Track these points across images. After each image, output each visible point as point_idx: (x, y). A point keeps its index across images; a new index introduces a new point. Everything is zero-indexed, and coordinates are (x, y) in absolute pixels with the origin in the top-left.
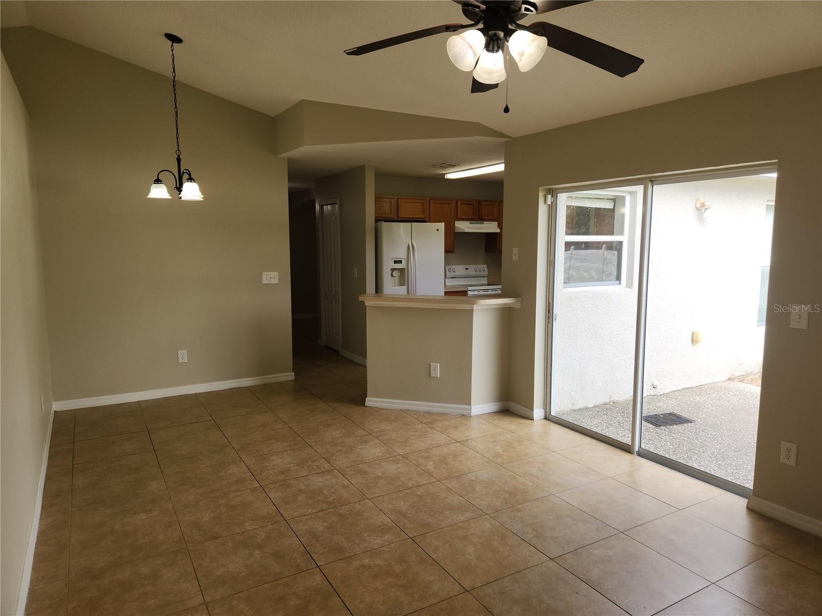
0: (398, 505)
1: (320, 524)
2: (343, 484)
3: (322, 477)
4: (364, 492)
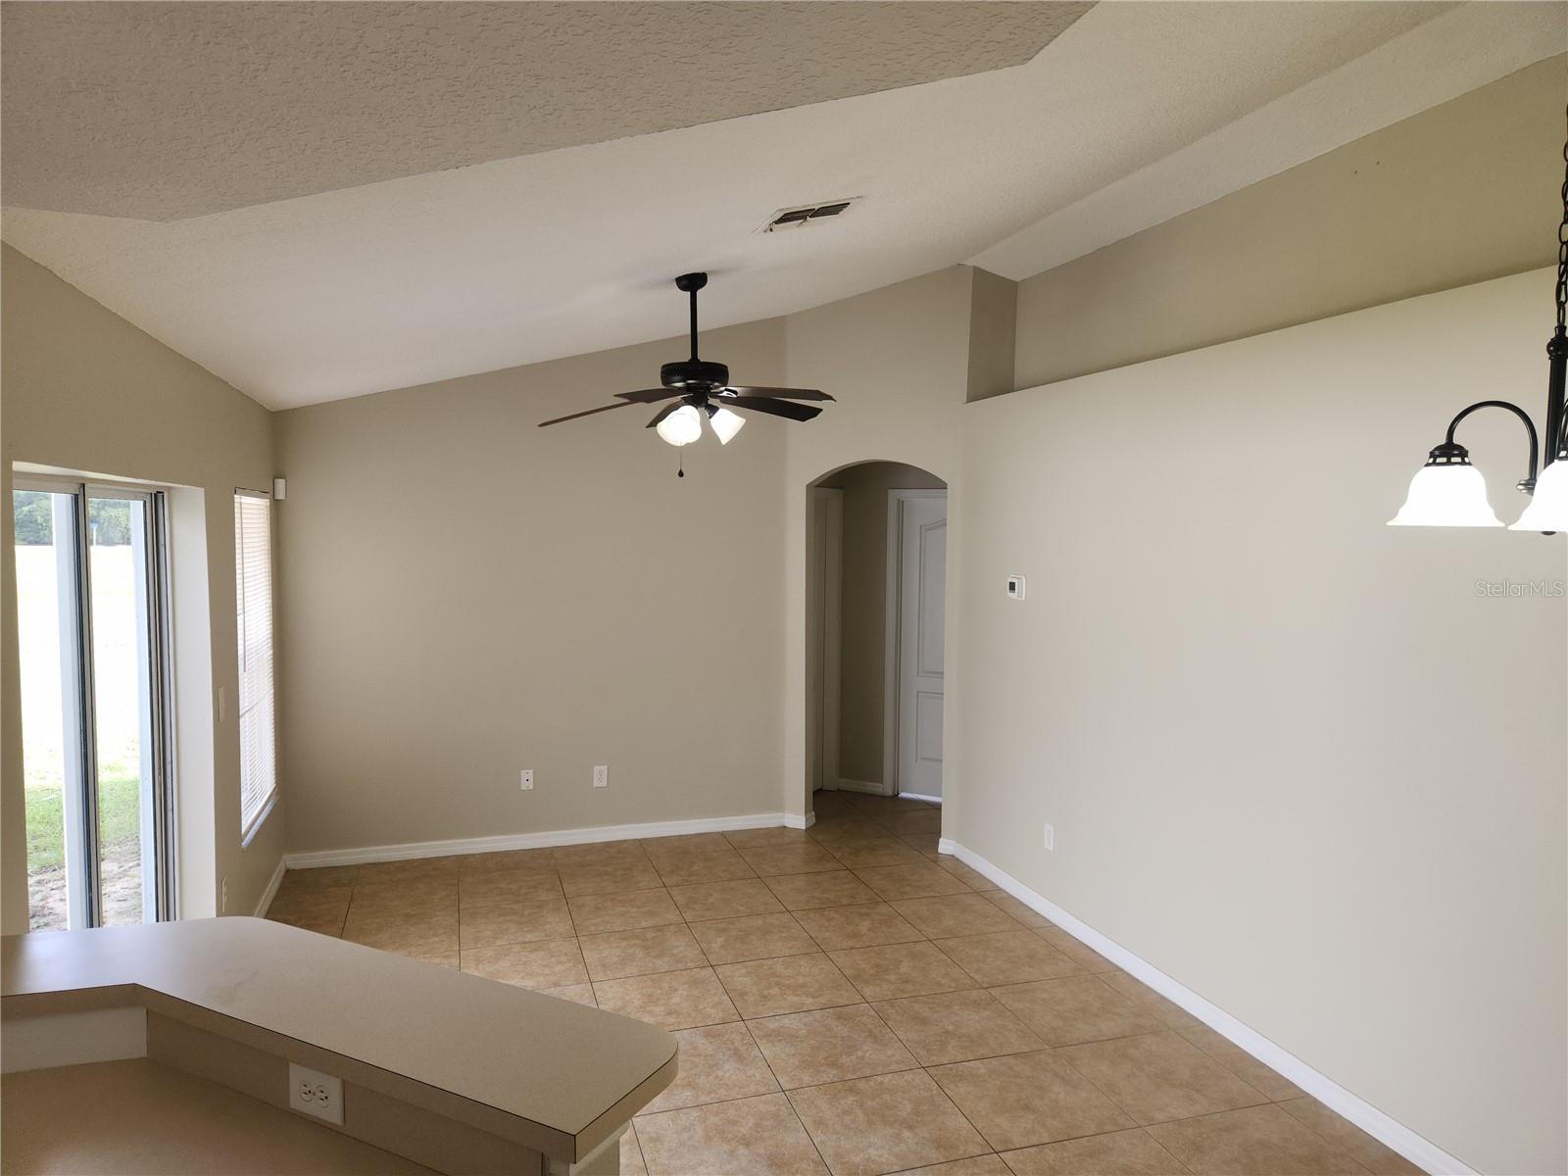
0: (738, 1072)
1: (868, 1054)
2: (825, 1134)
4: (787, 1108)
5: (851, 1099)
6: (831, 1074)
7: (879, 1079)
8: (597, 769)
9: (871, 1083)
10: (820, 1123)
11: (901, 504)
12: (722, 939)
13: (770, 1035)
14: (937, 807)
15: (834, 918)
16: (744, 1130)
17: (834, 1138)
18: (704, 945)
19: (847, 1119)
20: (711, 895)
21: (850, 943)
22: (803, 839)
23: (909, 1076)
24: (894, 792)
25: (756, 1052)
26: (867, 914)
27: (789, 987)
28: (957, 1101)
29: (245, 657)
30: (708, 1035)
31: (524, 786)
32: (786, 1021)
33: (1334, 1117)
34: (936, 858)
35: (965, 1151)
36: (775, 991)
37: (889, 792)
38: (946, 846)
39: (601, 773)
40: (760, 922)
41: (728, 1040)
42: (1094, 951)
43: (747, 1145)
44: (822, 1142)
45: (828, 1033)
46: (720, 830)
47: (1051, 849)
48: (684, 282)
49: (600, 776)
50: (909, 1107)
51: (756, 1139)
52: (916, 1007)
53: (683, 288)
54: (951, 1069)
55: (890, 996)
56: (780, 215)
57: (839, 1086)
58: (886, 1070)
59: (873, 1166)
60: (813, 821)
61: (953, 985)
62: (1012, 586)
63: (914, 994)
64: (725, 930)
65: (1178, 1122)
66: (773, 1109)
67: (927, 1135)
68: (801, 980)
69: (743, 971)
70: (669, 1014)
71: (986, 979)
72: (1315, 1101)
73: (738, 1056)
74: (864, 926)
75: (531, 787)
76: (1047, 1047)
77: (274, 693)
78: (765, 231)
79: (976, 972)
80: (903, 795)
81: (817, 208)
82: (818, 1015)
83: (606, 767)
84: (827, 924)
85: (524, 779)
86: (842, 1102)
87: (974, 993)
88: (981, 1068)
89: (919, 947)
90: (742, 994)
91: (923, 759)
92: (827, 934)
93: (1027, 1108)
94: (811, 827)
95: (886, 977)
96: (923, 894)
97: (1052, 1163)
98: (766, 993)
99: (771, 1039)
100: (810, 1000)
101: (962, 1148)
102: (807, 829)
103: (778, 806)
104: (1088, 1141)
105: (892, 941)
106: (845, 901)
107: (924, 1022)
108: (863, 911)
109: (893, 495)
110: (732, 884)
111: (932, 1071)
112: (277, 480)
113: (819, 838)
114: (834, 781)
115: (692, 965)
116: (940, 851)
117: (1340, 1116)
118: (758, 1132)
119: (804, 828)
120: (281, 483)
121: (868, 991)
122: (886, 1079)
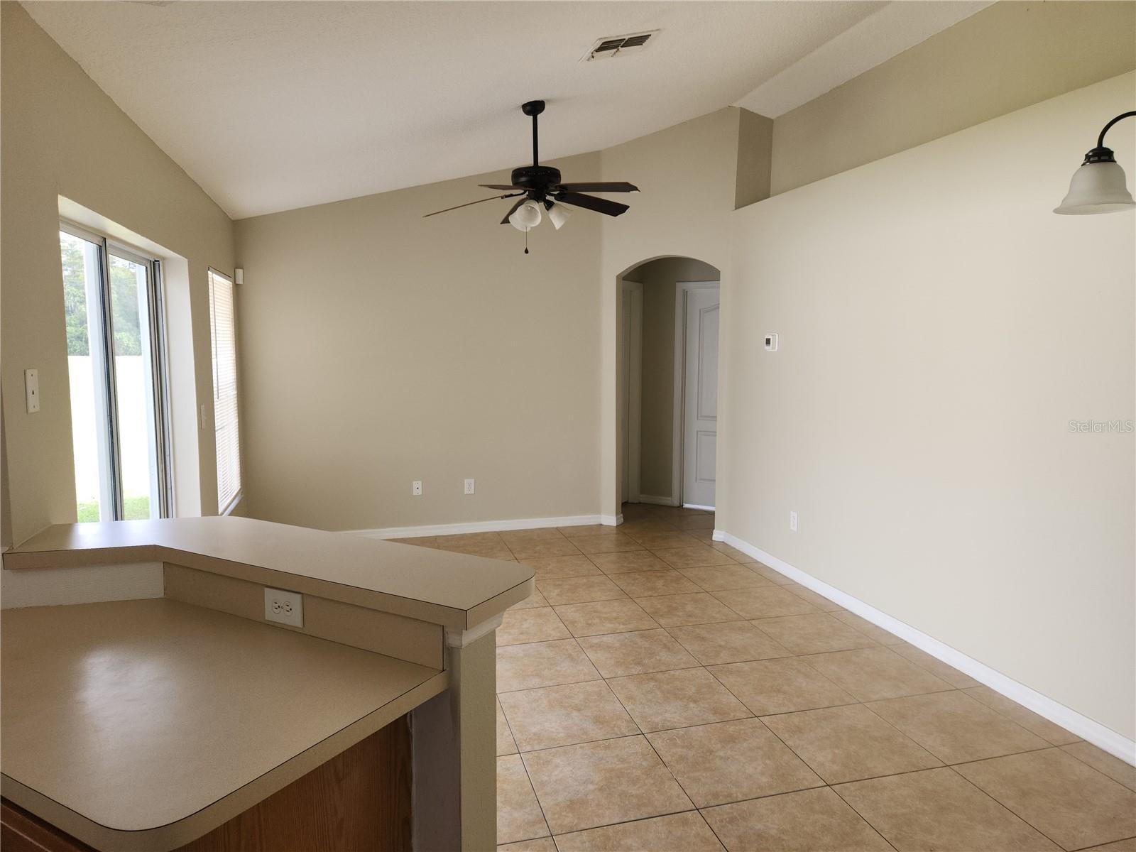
0: (571, 668)
1: (664, 658)
2: (634, 705)
3: (665, 720)
4: (607, 689)
5: (652, 684)
6: (637, 670)
7: (672, 672)
8: (466, 481)
9: (667, 675)
10: (630, 698)
11: (685, 293)
12: (559, 590)
13: (593, 646)
14: (712, 514)
15: (637, 579)
16: (577, 702)
17: (640, 707)
18: (545, 594)
19: (650, 696)
20: (549, 565)
21: (650, 593)
22: (615, 532)
23: (693, 671)
24: (680, 503)
25: (584, 656)
26: (662, 576)
27: (605, 618)
28: (728, 686)
29: (218, 390)
30: (549, 646)
31: (415, 492)
32: (605, 639)
33: (1003, 699)
34: (711, 544)
35: (734, 716)
36: (597, 621)
37: (676, 503)
38: (718, 535)
39: (469, 484)
40: (585, 580)
41: (564, 649)
42: (827, 599)
43: (579, 710)
44: (632, 709)
45: (635, 646)
46: (555, 526)
47: (795, 530)
48: (528, 108)
49: (469, 486)
50: (693, 690)
51: (585, 706)
52: (698, 631)
53: (528, 113)
54: (723, 668)
55: (679, 624)
56: (599, 44)
57: (644, 676)
58: (676, 667)
59: (669, 724)
60: (622, 520)
61: (724, 618)
62: (768, 342)
63: (695, 623)
64: (560, 585)
65: (888, 700)
66: (597, 689)
67: (707, 706)
68: (615, 615)
69: (574, 609)
70: (522, 634)
71: (748, 615)
72: (989, 688)
73: (571, 657)
74: (660, 583)
75: (420, 493)
76: (792, 655)
77: (239, 422)
78: (588, 60)
79: (741, 611)
80: (686, 506)
81: (627, 38)
82: (627, 635)
83: (473, 480)
84: (633, 582)
85: (415, 489)
86: (646, 686)
87: (739, 622)
88: (746, 667)
89: (699, 596)
90: (573, 623)
91: (701, 479)
92: (634, 588)
93: (779, 691)
94: (621, 525)
95: (678, 613)
96: (701, 564)
97: (797, 723)
98: (590, 622)
99: (594, 648)
100: (622, 626)
101: (732, 714)
102: (617, 526)
103: (597, 510)
104: (823, 711)
105: (680, 592)
106: (645, 569)
107: (703, 639)
108: (659, 574)
109: (680, 286)
110: (564, 558)
111: (709, 668)
112: (237, 270)
113: (626, 531)
114: (635, 496)
115: (537, 605)
116: (713, 539)
117: (1008, 698)
118: (586, 703)
119: (615, 524)
120: (240, 272)
121: (662, 622)
122: (677, 673)
